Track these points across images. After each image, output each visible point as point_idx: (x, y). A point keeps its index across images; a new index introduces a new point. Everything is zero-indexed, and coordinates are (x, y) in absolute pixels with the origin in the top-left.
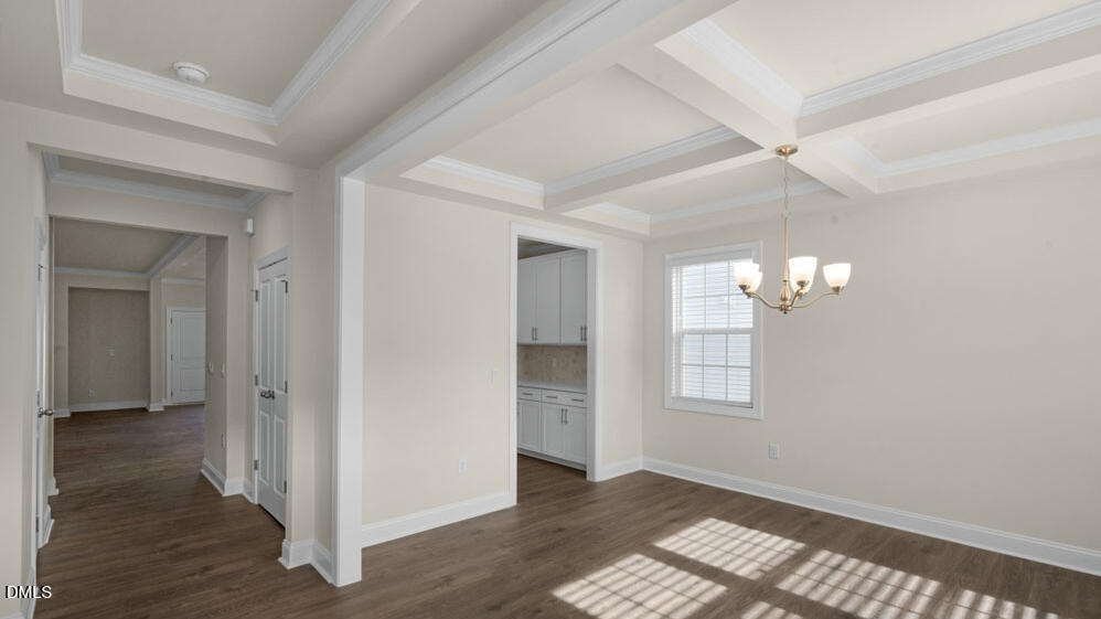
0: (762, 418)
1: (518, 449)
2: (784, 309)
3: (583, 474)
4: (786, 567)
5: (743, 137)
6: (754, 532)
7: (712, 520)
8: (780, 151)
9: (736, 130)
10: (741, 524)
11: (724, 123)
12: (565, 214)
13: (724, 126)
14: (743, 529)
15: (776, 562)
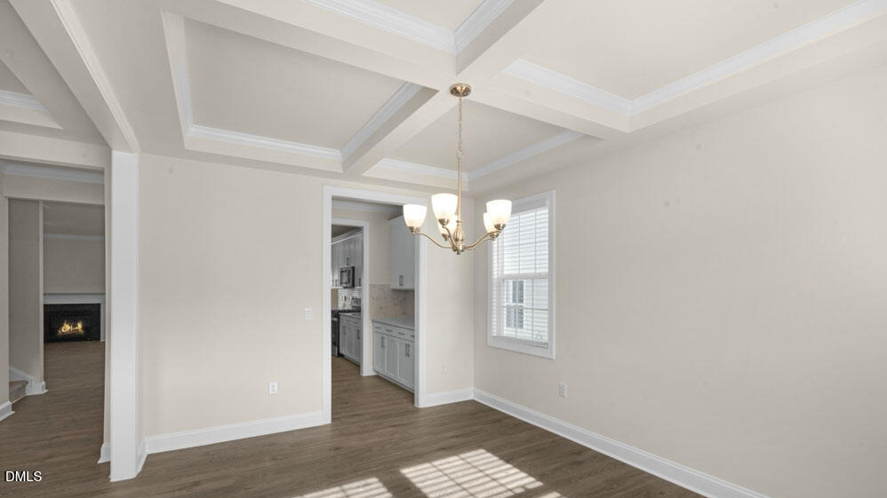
0: (554, 357)
2: (458, 249)
5: (424, 88)
6: (508, 466)
7: (482, 451)
8: (455, 89)
9: (416, 82)
10: (501, 458)
11: (406, 80)
13: (406, 82)
14: (501, 462)
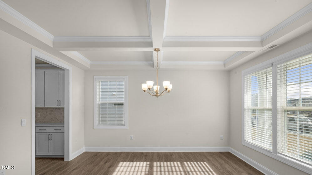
0: (128, 128)
1: (36, 155)
2: (157, 96)
3: (63, 159)
4: (150, 171)
6: (135, 163)
7: (121, 163)
12: (62, 52)
15: (147, 170)
